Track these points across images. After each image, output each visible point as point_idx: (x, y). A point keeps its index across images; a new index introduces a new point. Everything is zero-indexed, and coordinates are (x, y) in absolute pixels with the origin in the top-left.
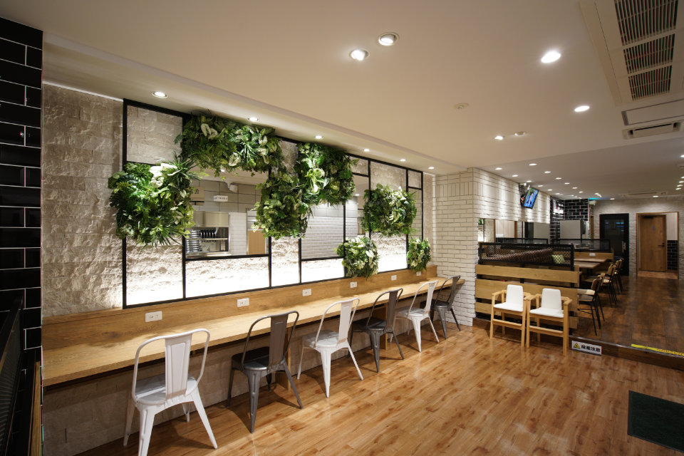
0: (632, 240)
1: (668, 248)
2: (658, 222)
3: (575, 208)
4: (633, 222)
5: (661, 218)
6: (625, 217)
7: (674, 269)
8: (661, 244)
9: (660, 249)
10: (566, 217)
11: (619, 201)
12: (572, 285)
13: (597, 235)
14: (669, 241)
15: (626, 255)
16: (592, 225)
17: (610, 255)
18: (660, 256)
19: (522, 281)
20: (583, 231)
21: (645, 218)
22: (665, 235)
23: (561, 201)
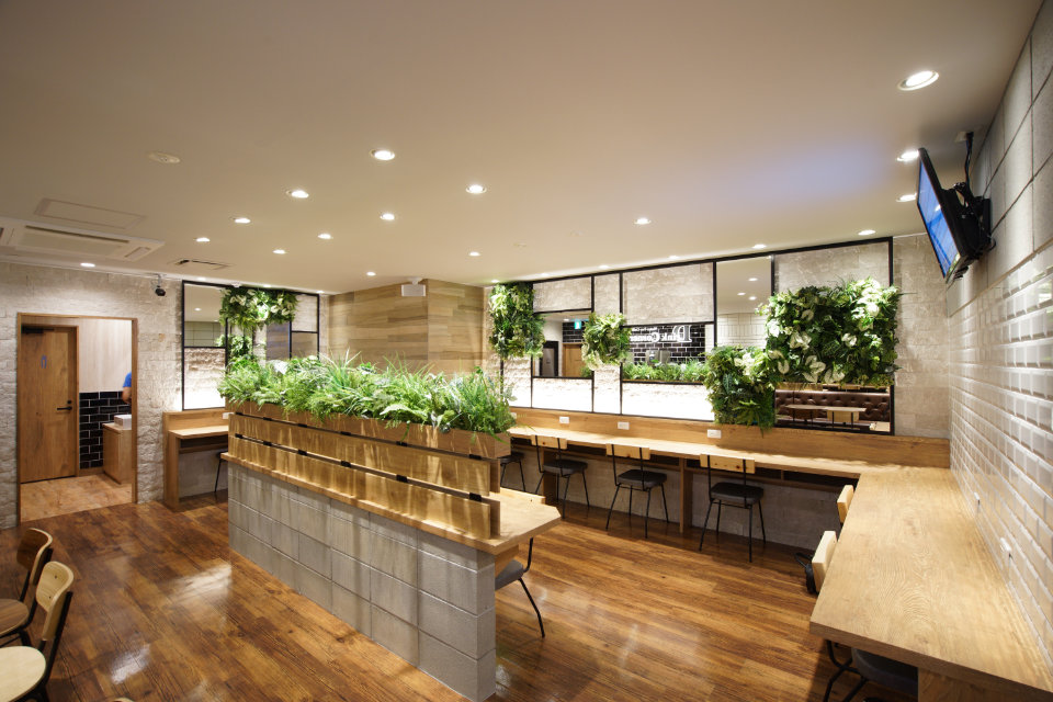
1: (82, 412)
5: (65, 336)
7: (95, 465)
8: (64, 404)
9: (61, 417)
14: (84, 396)
18: (61, 436)
22: (74, 380)
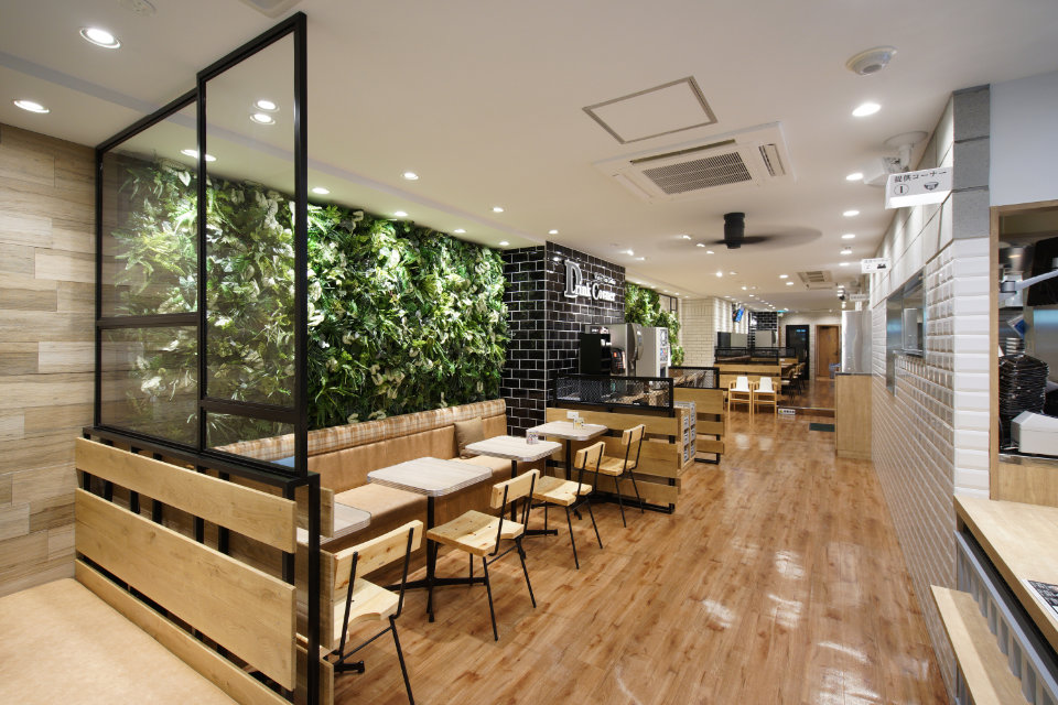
0: (812, 349)
2: (832, 332)
3: (766, 320)
4: (813, 332)
6: (806, 327)
10: (759, 327)
11: (802, 314)
12: (777, 375)
13: (784, 344)
15: (807, 360)
16: (781, 334)
17: (796, 361)
19: (746, 374)
20: (774, 341)
21: (823, 329)
23: (754, 313)
